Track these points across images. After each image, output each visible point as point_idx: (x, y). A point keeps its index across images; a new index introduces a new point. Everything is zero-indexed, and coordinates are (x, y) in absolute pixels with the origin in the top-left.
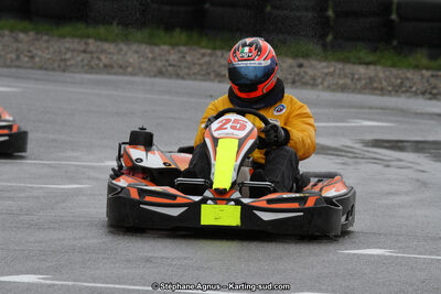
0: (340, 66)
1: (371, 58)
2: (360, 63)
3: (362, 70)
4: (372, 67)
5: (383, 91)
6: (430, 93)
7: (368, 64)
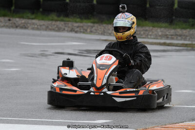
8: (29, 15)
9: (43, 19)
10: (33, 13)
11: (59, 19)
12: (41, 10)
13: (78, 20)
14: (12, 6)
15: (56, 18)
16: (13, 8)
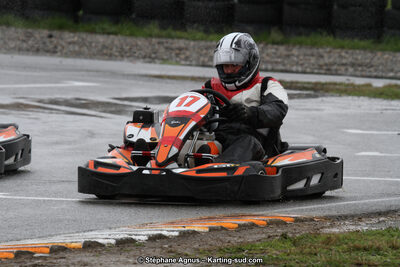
0: (84, 35)
1: (113, 29)
2: (104, 33)
3: (101, 39)
4: (112, 37)
5: (111, 57)
6: (150, 57)
7: (109, 34)
8: (106, 26)
9: (132, 35)
10: (116, 22)
11: (164, 33)
12: (134, 16)
13: (200, 35)
14: (79, 10)
15: (156, 31)
16: (81, 13)
